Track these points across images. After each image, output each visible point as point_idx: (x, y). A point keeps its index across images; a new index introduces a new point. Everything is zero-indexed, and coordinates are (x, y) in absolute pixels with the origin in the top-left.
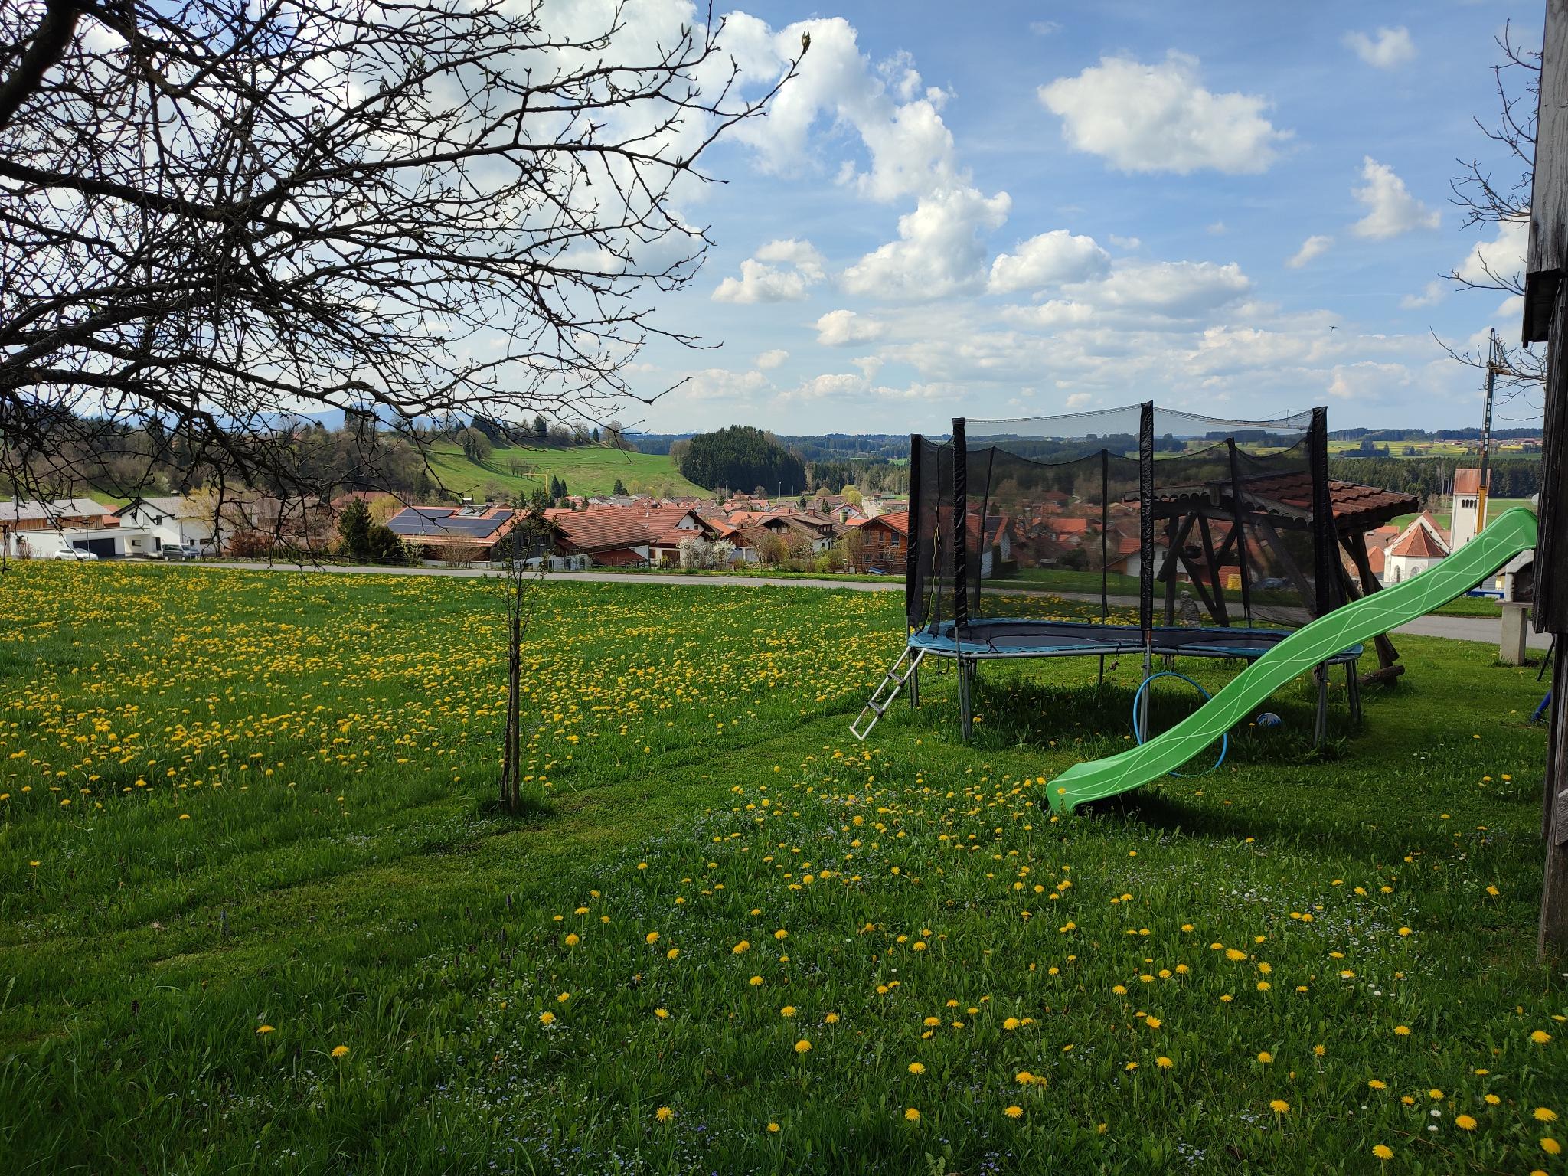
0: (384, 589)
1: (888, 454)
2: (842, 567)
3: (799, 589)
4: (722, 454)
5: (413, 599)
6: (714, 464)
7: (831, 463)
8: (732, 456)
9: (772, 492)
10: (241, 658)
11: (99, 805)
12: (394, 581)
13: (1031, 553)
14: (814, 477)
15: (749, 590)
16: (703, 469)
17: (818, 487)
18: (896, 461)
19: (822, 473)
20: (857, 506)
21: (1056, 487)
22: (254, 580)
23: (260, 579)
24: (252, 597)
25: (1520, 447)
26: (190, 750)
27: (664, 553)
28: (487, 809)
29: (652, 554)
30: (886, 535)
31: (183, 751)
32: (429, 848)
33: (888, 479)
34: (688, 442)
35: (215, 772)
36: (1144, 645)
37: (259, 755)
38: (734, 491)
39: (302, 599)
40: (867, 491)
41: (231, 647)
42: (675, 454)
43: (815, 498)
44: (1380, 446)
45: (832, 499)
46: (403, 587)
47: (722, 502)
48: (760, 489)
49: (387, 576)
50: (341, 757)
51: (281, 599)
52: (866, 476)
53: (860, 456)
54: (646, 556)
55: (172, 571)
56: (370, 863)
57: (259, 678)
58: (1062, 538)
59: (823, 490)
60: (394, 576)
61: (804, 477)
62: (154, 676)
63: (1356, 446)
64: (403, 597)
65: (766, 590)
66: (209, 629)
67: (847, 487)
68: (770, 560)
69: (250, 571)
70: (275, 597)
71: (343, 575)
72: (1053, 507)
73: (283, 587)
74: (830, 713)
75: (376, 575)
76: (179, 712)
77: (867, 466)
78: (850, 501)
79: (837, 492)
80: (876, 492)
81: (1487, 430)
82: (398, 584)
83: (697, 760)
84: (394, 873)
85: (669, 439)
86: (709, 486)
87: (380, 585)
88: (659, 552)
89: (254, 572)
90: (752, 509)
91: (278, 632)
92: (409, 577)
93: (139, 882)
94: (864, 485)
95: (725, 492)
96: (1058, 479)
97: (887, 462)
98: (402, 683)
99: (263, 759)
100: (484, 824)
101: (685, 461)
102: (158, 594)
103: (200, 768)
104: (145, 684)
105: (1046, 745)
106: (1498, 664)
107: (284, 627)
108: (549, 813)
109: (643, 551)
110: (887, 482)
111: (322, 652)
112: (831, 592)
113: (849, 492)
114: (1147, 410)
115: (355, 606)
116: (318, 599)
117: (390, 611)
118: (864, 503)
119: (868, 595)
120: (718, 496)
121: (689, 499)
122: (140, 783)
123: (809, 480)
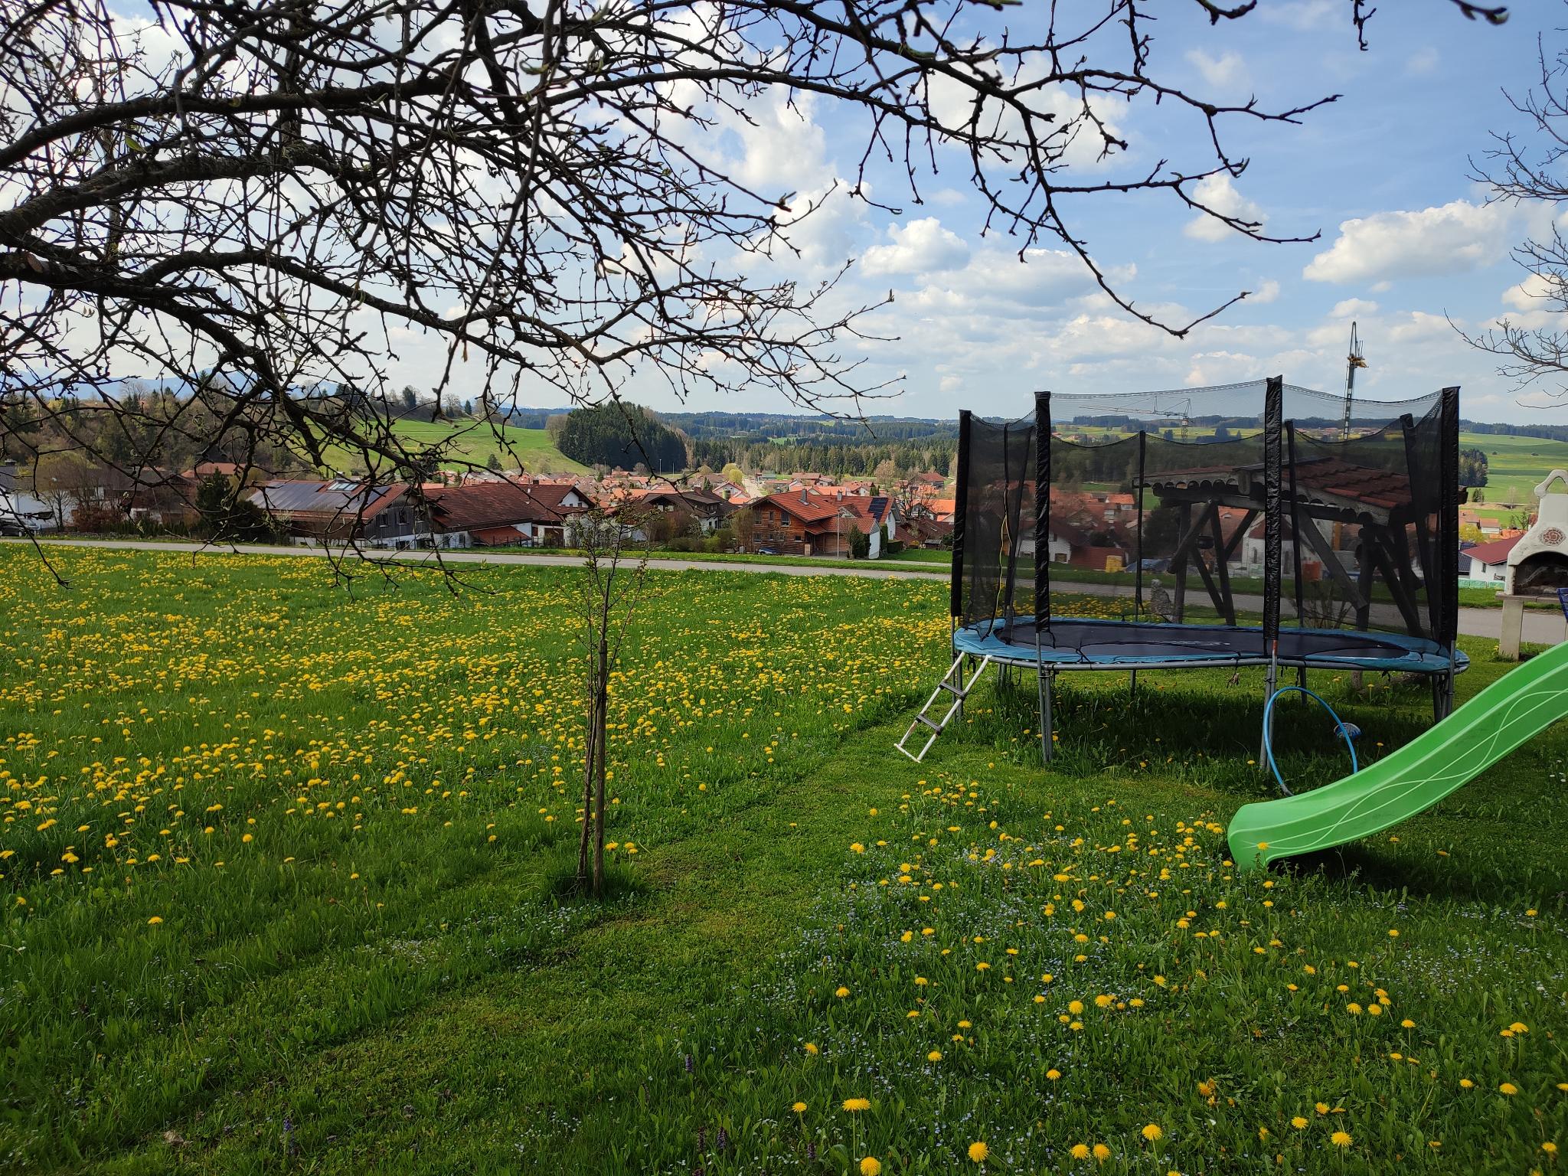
0: (268, 573)
1: (769, 433)
2: (731, 547)
3: (728, 574)
4: (600, 429)
5: (305, 583)
6: (592, 440)
7: (712, 441)
8: (610, 431)
9: (653, 471)
10: (137, 660)
11: (21, 900)
12: (278, 562)
13: (915, 533)
14: (695, 455)
15: (673, 574)
16: (581, 444)
17: (699, 465)
18: (776, 441)
19: (703, 451)
20: (738, 484)
21: (933, 468)
22: (116, 561)
23: (124, 560)
24: (118, 582)
25: (1358, 436)
26: (129, 805)
27: (547, 531)
28: (564, 889)
29: (535, 532)
30: (777, 515)
31: (116, 807)
32: (512, 958)
33: (769, 458)
34: (566, 417)
35: (168, 836)
36: (1267, 655)
37: (218, 807)
38: (613, 467)
39: (179, 583)
40: (748, 468)
41: (119, 646)
42: (551, 429)
43: (696, 476)
44: (1233, 432)
45: (713, 477)
46: (290, 569)
47: (601, 479)
48: (639, 466)
49: (269, 557)
50: (322, 805)
51: (154, 583)
52: (747, 455)
53: (741, 434)
54: (529, 535)
55: (19, 550)
56: (441, 989)
57: (169, 687)
58: (940, 519)
59: (704, 468)
60: (277, 557)
61: (684, 455)
62: (36, 687)
63: (1211, 432)
64: (293, 580)
65: (691, 574)
66: (82, 621)
67: (728, 465)
68: (658, 539)
69: (109, 550)
70: (145, 581)
71: (218, 555)
72: (930, 488)
73: (153, 569)
74: (863, 726)
75: (256, 555)
76: (87, 741)
77: (748, 444)
78: (731, 480)
79: (718, 470)
80: (757, 470)
81: (1347, 419)
82: (283, 565)
83: (763, 800)
84: (480, 1006)
85: (544, 414)
86: (587, 462)
87: (262, 566)
88: (541, 529)
89: (114, 551)
90: (632, 486)
91: (166, 625)
92: (295, 558)
93: (121, 1046)
94: (745, 463)
95: (604, 468)
96: (934, 461)
97: (767, 441)
98: (348, 694)
99: (223, 811)
100: (566, 914)
101: (562, 435)
102: (8, 577)
103: (146, 833)
104: (29, 699)
105: (1134, 766)
106: (1499, 659)
107: (170, 618)
108: (642, 891)
109: (525, 529)
110: (768, 461)
111: (229, 650)
112: (762, 577)
113: (731, 470)
114: (1275, 387)
115: (243, 592)
116: (198, 583)
117: (285, 598)
118: (746, 482)
119: (803, 580)
120: (596, 473)
121: (567, 475)
122: (70, 857)
123: (690, 457)
